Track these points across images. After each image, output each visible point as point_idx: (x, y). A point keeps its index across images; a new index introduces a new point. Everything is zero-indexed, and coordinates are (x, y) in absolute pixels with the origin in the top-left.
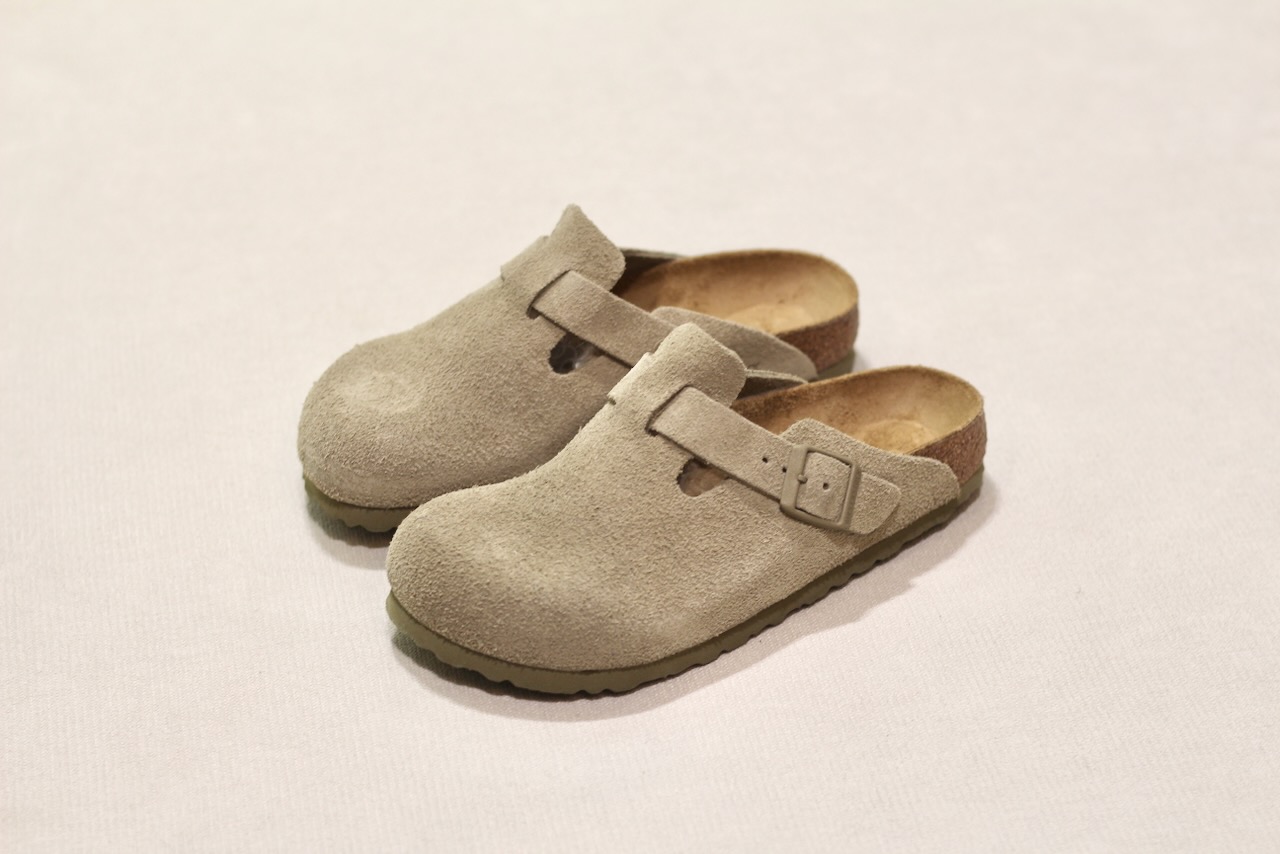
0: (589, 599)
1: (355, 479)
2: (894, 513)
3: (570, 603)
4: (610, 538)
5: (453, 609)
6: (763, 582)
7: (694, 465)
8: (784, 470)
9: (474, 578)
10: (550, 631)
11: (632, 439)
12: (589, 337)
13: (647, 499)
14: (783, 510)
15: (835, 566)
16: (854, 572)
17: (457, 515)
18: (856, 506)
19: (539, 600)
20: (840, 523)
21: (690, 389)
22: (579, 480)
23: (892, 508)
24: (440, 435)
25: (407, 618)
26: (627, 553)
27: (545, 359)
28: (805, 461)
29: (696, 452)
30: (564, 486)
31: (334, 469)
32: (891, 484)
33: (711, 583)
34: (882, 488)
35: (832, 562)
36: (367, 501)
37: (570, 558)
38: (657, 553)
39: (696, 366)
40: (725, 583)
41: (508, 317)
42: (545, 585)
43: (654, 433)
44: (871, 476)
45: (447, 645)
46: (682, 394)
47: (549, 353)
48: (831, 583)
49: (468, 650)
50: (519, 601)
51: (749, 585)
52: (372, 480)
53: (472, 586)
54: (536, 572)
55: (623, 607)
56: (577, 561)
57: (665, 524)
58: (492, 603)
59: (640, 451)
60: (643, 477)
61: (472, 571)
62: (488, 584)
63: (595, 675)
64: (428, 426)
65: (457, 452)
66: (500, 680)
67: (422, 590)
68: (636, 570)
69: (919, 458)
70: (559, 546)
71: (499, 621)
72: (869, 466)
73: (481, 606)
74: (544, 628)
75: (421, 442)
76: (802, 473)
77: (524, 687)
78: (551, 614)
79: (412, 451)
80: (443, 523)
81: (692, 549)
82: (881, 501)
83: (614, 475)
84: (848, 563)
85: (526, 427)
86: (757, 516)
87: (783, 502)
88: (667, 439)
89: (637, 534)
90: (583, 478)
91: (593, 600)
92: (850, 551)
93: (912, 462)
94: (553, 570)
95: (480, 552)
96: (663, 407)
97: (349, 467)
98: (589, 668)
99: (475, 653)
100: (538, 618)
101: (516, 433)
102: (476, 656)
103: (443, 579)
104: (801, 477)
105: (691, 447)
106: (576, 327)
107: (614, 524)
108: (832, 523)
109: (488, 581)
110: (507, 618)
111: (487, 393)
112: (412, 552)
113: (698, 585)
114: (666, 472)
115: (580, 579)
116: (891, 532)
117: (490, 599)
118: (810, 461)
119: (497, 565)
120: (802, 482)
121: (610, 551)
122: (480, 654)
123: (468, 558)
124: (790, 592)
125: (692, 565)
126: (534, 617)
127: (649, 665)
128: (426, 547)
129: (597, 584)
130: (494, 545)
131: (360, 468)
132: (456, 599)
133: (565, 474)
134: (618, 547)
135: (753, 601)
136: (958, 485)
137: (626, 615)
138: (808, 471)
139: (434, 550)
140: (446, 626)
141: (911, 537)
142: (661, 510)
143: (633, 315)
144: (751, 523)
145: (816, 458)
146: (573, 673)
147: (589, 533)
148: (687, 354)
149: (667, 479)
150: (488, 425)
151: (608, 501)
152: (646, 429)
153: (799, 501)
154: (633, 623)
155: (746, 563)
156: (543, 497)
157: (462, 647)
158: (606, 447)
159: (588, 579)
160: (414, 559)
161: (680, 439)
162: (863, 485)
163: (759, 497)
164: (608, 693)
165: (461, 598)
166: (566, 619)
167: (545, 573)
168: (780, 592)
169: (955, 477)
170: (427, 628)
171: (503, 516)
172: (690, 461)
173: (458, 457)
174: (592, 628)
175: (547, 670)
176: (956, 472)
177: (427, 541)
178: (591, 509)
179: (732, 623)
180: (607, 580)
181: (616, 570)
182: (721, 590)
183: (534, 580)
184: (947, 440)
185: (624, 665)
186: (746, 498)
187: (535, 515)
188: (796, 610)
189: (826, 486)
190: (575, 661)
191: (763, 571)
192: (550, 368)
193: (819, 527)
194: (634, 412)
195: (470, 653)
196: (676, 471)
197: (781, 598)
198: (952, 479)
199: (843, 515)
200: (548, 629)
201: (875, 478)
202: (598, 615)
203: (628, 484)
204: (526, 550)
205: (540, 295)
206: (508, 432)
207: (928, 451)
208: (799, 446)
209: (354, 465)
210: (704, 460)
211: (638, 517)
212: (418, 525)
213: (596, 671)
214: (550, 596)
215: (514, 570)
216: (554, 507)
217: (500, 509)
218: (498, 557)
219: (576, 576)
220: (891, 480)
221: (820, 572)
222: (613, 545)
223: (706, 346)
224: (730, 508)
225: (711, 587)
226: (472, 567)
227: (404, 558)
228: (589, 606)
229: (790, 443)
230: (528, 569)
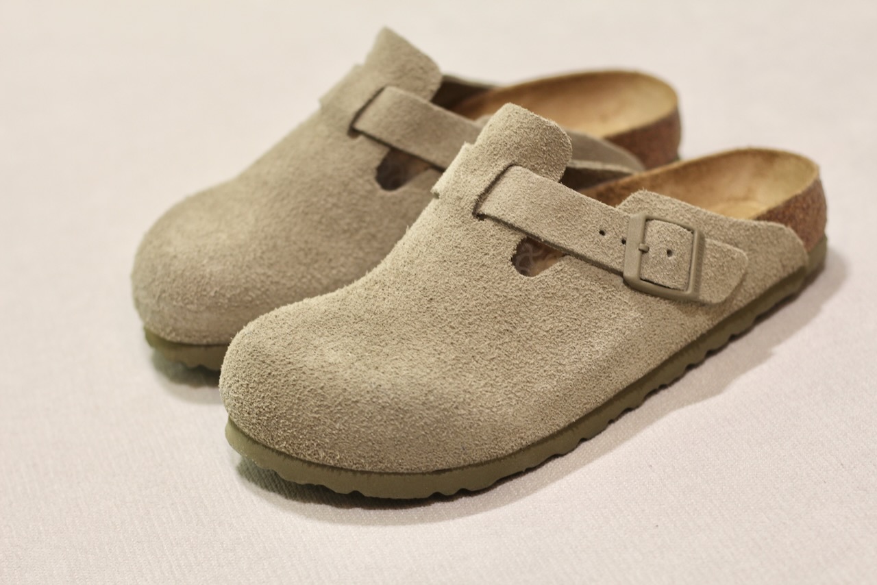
0: (430, 391)
1: (189, 316)
2: (743, 280)
3: (411, 398)
4: (447, 328)
5: (289, 420)
6: (615, 359)
7: (527, 245)
8: (624, 242)
9: (307, 384)
10: (393, 430)
11: (460, 226)
12: (414, 149)
13: (482, 284)
14: (627, 283)
15: (689, 341)
16: (709, 348)
17: (286, 325)
18: (703, 274)
19: (378, 397)
20: (689, 292)
21: (515, 168)
22: (409, 274)
23: (740, 274)
24: (271, 262)
25: (245, 439)
26: (467, 340)
27: (371, 177)
28: (645, 229)
29: (529, 230)
30: (394, 282)
31: (166, 309)
32: (736, 249)
33: (560, 364)
34: (726, 254)
35: (685, 336)
36: (205, 337)
37: (407, 353)
38: (499, 338)
39: (518, 143)
40: (575, 362)
41: (330, 140)
42: (382, 382)
43: (482, 217)
44: (716, 242)
45: (288, 461)
46: (507, 174)
47: (375, 171)
48: (687, 360)
49: (310, 463)
50: (357, 402)
51: (601, 363)
52: (206, 315)
53: (306, 393)
54: (373, 371)
55: (467, 396)
56: (415, 355)
57: (504, 307)
58: (329, 407)
59: (469, 236)
60: (475, 262)
61: (304, 377)
62: (322, 388)
63: (447, 473)
64: (259, 254)
65: (291, 278)
66: (347, 491)
67: (255, 405)
68: (478, 357)
69: (762, 223)
70: (395, 342)
71: (337, 426)
72: (713, 233)
73: (316, 412)
74: (386, 427)
75: (253, 271)
76: (643, 242)
77: (374, 496)
78: (392, 412)
79: (243, 281)
80: (271, 335)
81: (535, 330)
82: (729, 268)
83: (445, 264)
84: (703, 338)
85: (361, 248)
86: (601, 291)
87: (627, 274)
88: (497, 221)
89: (475, 320)
90: (413, 272)
91: (435, 391)
92: (701, 323)
93: (756, 226)
94: (390, 367)
95: (311, 359)
96: (488, 190)
97: (181, 304)
98: (440, 467)
99: (318, 465)
100: (379, 418)
101: (350, 255)
102: (319, 469)
103: (275, 390)
104: (642, 246)
105: (523, 226)
106: (398, 141)
107: (450, 313)
108: (683, 293)
109: (322, 385)
110: (346, 421)
111: (316, 217)
112: (242, 368)
113: (547, 368)
114: (499, 254)
115: (420, 372)
116: (741, 301)
117: (325, 403)
118: (649, 229)
119: (331, 368)
120: (644, 252)
121: (448, 341)
122: (323, 466)
123: (299, 365)
124: (646, 370)
125: (538, 347)
126: (375, 417)
127: (505, 458)
128: (255, 360)
129: (438, 375)
130: (325, 350)
131: (192, 303)
132: (291, 408)
133: (395, 271)
134: (457, 336)
135: (607, 381)
136: (805, 251)
137: (472, 404)
138: (648, 239)
139: (264, 362)
140: (283, 440)
141: (762, 309)
142: (498, 293)
143: (455, 124)
144: (595, 298)
145: (654, 226)
146: (423, 474)
147: (424, 325)
148: (507, 133)
149: (502, 262)
150: (321, 250)
151: (441, 291)
152: (473, 214)
153: (642, 272)
154: (481, 412)
155: (595, 340)
156: (374, 296)
157: (304, 461)
158: (434, 238)
159: (428, 371)
160: (244, 375)
161: (510, 218)
162: (708, 252)
163: (601, 273)
164: (465, 493)
165: (295, 407)
166: (408, 415)
167: (382, 371)
168: (634, 371)
169: (801, 242)
170: (266, 447)
171: (334, 321)
172: (523, 241)
173: (293, 283)
174: (438, 421)
175: (396, 474)
176: (802, 238)
177: (256, 354)
178: (425, 301)
179: (588, 406)
180: (449, 370)
181: (457, 359)
182: (572, 371)
183: (369, 378)
184: (788, 204)
185: (478, 460)
186: (587, 274)
187: (367, 316)
188: (654, 392)
189: (669, 253)
190: (424, 460)
191: (614, 348)
192: (377, 186)
193: (668, 299)
194: (460, 199)
195: (313, 466)
196: (510, 251)
197: (637, 377)
198: (798, 244)
199: (691, 283)
200: (391, 428)
201: (719, 244)
202: (443, 407)
203: (460, 271)
204: (359, 351)
205: (359, 114)
206: (342, 254)
207: (771, 215)
208: (636, 215)
209: (186, 301)
210: (538, 238)
211: (474, 303)
212: (246, 341)
213: (449, 470)
214: (389, 393)
215: (349, 371)
216: (385, 306)
217: (330, 316)
218: (331, 360)
219: (415, 370)
220: (736, 245)
221: (674, 348)
222: (451, 334)
223: (526, 121)
224: (571, 285)
225: (560, 368)
226: (304, 373)
227: (235, 376)
228: (432, 398)
229: (626, 214)
230: (364, 368)
